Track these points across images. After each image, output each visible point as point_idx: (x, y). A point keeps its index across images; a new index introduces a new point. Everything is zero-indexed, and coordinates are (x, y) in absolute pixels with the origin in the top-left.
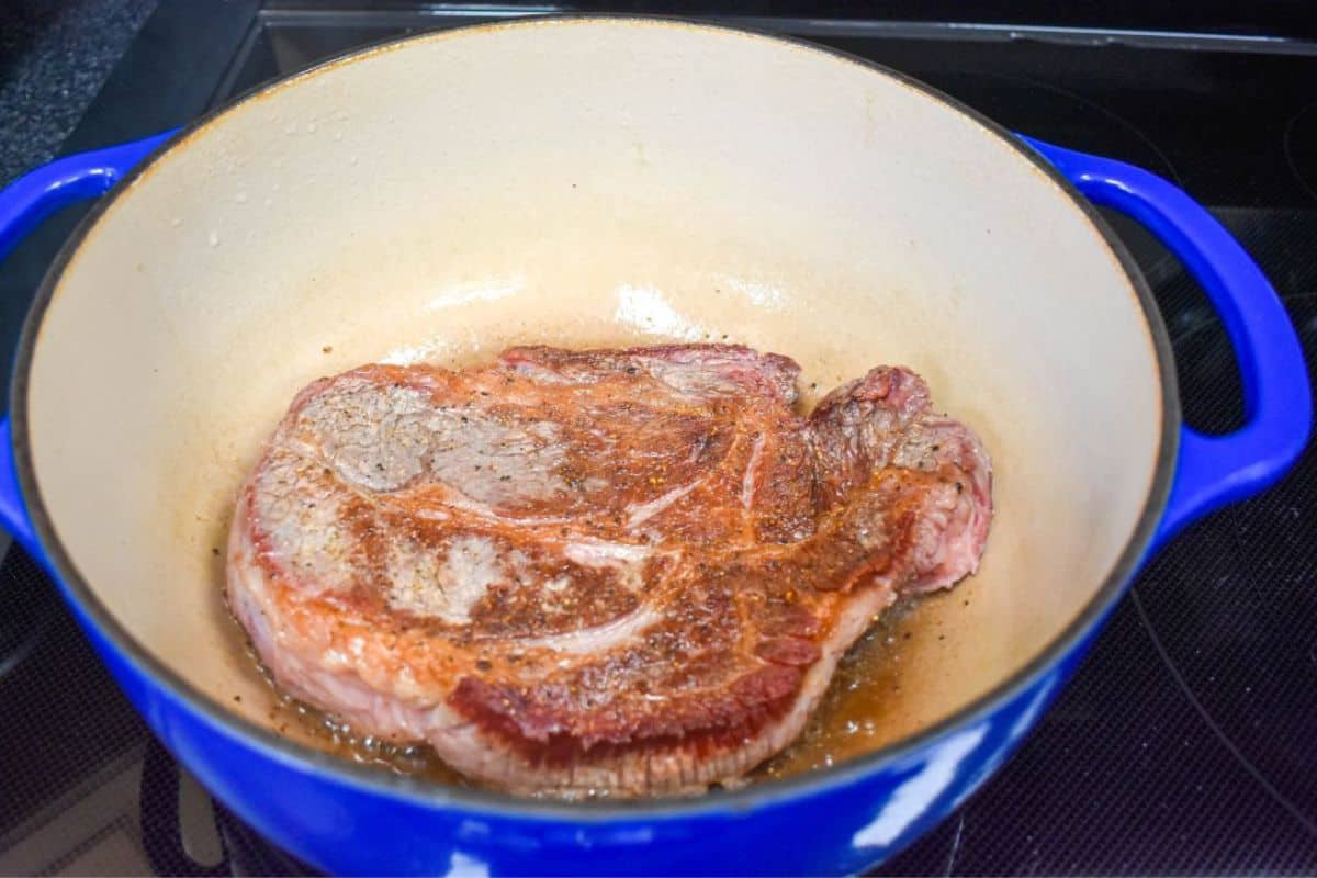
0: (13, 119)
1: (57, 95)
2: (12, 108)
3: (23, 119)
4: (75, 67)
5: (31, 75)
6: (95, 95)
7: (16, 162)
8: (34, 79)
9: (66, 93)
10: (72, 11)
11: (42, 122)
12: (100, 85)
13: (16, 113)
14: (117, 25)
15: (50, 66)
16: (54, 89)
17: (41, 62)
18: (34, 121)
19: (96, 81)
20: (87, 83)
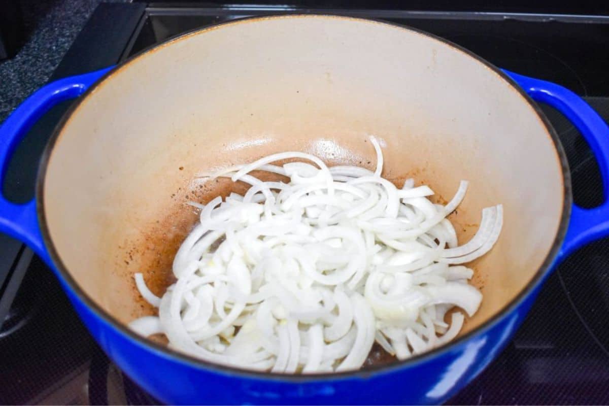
0: (29, 60)
1: (50, 49)
2: (28, 55)
3: (34, 60)
4: (58, 35)
5: (37, 40)
6: (68, 49)
7: (31, 81)
8: (39, 41)
9: (54, 48)
10: (57, 8)
11: (43, 61)
12: (71, 44)
13: (30, 58)
14: (78, 15)
15: (47, 35)
16: (48, 46)
17: (42, 33)
18: (39, 61)
19: (68, 42)
20: (65, 43)
